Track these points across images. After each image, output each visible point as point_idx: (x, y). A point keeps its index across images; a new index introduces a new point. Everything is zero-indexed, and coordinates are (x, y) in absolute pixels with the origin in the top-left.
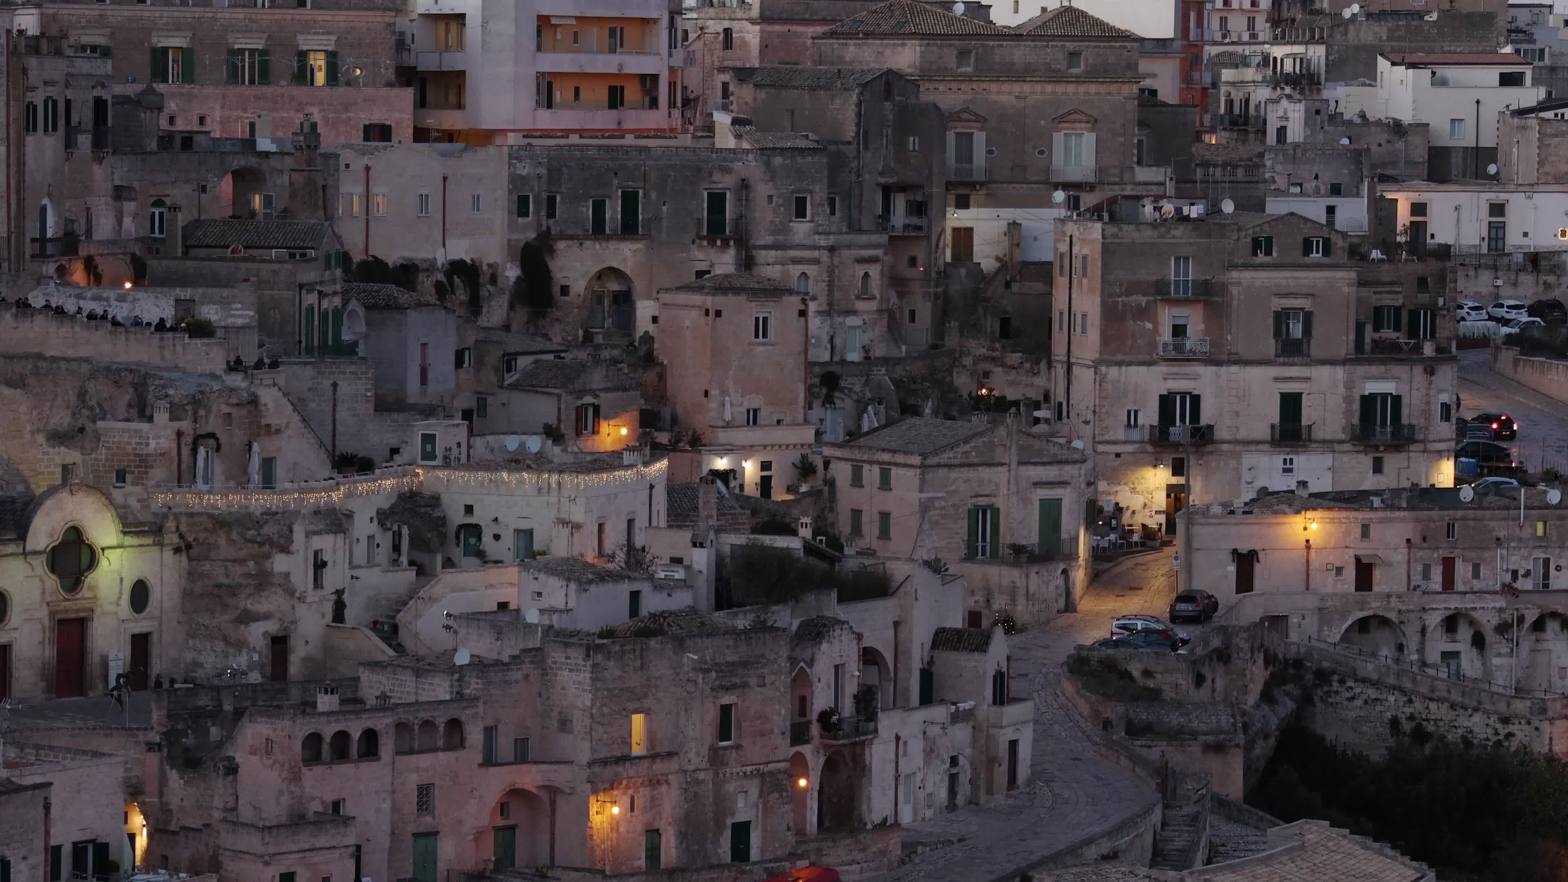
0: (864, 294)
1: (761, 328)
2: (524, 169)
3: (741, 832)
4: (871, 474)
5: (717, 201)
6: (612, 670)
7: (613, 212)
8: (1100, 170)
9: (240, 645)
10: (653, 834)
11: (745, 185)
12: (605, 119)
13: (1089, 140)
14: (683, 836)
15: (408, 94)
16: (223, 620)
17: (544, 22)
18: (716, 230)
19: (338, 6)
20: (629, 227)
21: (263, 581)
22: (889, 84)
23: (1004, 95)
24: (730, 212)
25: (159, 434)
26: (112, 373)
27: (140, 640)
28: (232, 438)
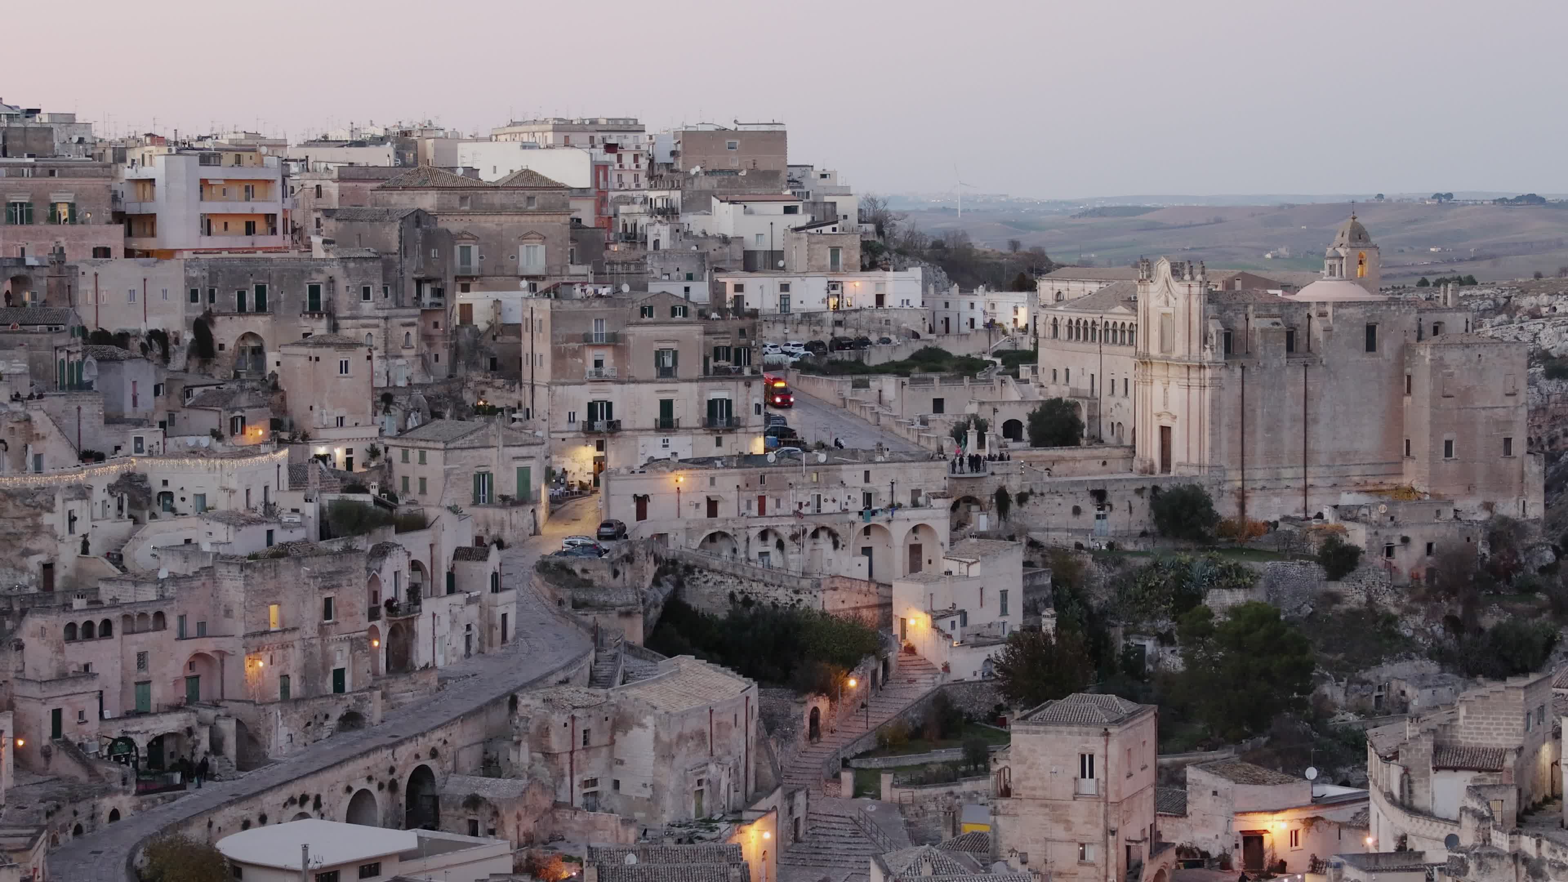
0: (407, 346)
1: (344, 367)
2: (194, 273)
3: (339, 675)
4: (414, 455)
5: (314, 291)
6: (257, 578)
7: (251, 298)
8: (548, 268)
9: (23, 570)
10: (285, 678)
11: (331, 280)
12: (244, 242)
13: (541, 250)
14: (303, 678)
15: (120, 229)
16: (12, 554)
17: (204, 183)
18: (314, 308)
19: (75, 175)
20: (261, 308)
21: (37, 530)
22: (419, 217)
23: (489, 223)
24: (323, 297)
28: (15, 442)
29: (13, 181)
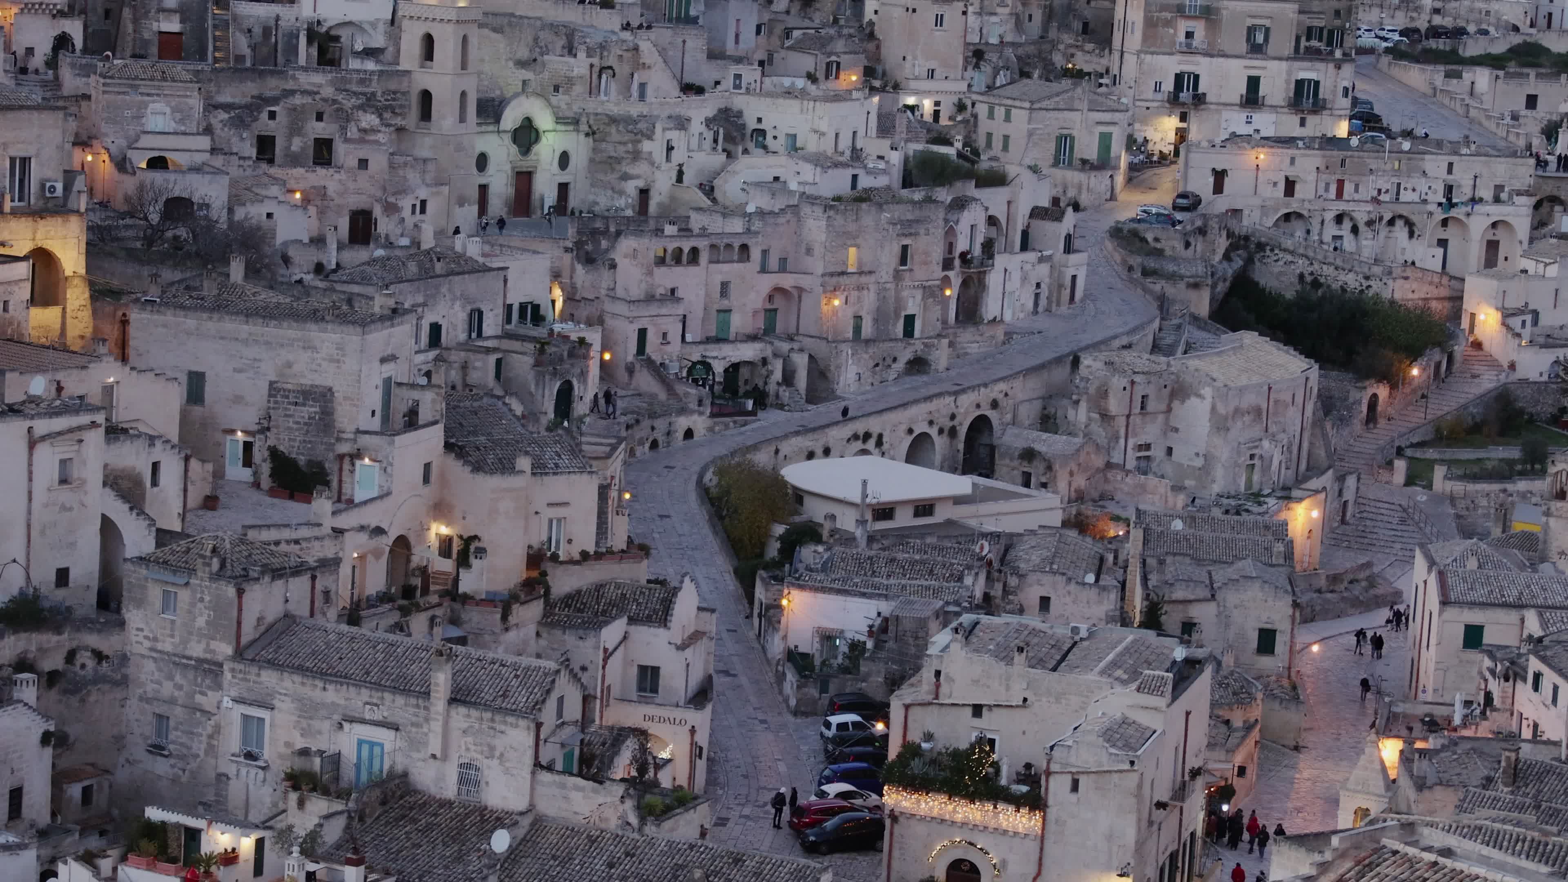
0: (1002, 3)
1: (939, 20)
3: (910, 320)
4: (1000, 112)
6: (839, 220)
9: (621, 193)
10: (858, 318)
14: (876, 321)
16: (612, 177)
21: (636, 156)
25: (580, 65)
26: (554, 27)
27: (563, 188)
28: (622, 70)
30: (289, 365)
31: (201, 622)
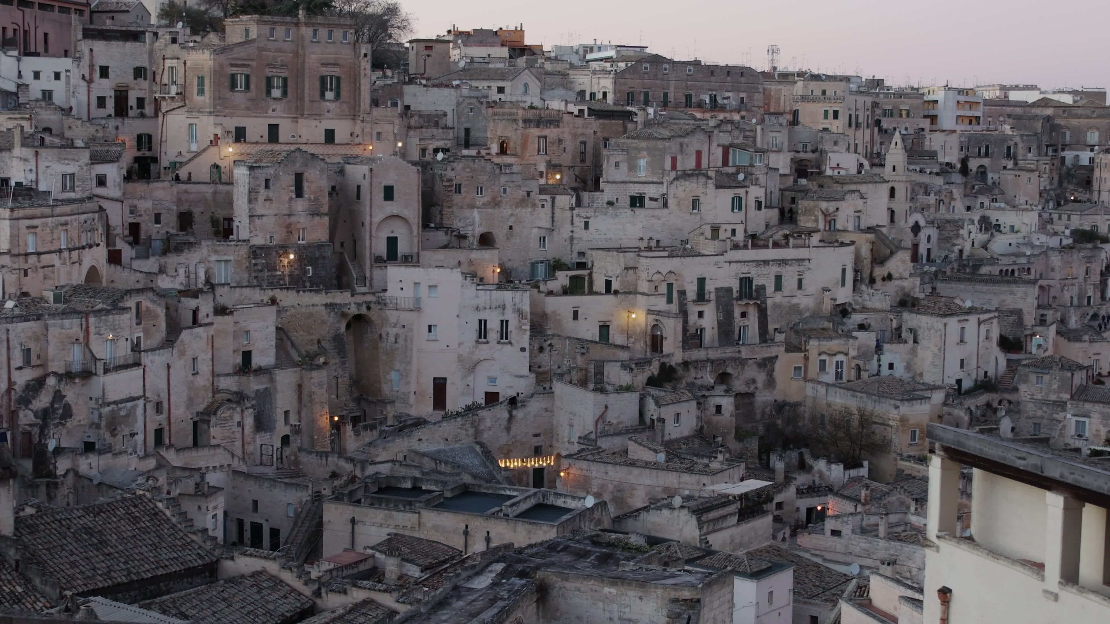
0: (1045, 173)
1: (1029, 179)
2: (963, 139)
3: (1089, 298)
4: (1065, 217)
5: (1009, 148)
6: (1065, 257)
7: (983, 150)
8: (1100, 141)
9: (953, 252)
10: (1072, 297)
11: (1016, 144)
12: (969, 127)
13: (1097, 134)
14: (1078, 298)
15: (928, 120)
16: (948, 245)
17: (958, 102)
18: (1008, 156)
19: (910, 98)
20: (987, 155)
21: (958, 236)
22: (1048, 118)
23: (1075, 122)
24: (1012, 151)
25: (932, 199)
26: (920, 185)
27: (929, 250)
28: (947, 201)
29: (886, 100)
30: (1004, 301)
31: (1055, 387)
